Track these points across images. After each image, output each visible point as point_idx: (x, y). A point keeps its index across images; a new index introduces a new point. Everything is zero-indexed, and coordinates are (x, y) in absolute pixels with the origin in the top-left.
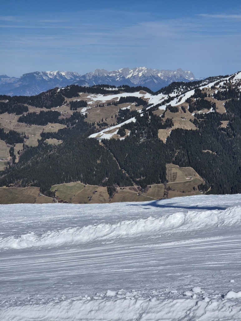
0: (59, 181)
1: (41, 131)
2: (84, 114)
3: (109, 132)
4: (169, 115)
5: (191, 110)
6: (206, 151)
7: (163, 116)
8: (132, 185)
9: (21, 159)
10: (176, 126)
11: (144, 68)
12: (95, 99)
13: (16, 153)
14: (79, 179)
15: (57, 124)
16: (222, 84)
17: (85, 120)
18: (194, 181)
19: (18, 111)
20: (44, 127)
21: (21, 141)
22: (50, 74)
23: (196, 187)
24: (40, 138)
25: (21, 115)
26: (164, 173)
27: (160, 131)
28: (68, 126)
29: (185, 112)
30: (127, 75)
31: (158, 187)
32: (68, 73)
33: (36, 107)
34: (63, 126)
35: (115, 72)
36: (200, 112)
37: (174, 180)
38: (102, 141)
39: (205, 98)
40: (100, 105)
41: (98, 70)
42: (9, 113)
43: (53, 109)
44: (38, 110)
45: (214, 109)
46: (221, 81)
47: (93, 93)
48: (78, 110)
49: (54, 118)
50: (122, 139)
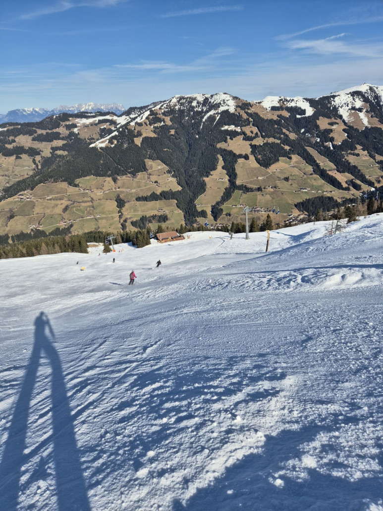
0: (79, 177)
1: (50, 146)
2: (77, 132)
3: (102, 142)
4: (138, 128)
5: (150, 124)
6: (166, 149)
7: (135, 129)
8: (127, 174)
9: (42, 165)
10: (144, 135)
11: (92, 103)
12: (81, 122)
13: (37, 162)
14: (92, 174)
15: (60, 141)
16: (165, 106)
17: (79, 136)
18: (163, 168)
19: (30, 133)
20: (52, 143)
21: (39, 154)
22: (28, 111)
23: (166, 172)
24: (51, 151)
25: (33, 136)
26: (145, 165)
27: (135, 139)
28: (68, 142)
29: (147, 125)
30: (81, 109)
31: (143, 174)
32: (40, 109)
33: (42, 129)
34: (65, 142)
35: (73, 107)
36: (156, 125)
37: (152, 169)
38: (100, 148)
39: (157, 116)
40: (86, 126)
41: (62, 106)
42: (24, 135)
43: (55, 131)
44: (44, 132)
45: (164, 122)
46: (164, 104)
47: (78, 118)
48: (72, 130)
49: (57, 136)
50: (113, 146)
